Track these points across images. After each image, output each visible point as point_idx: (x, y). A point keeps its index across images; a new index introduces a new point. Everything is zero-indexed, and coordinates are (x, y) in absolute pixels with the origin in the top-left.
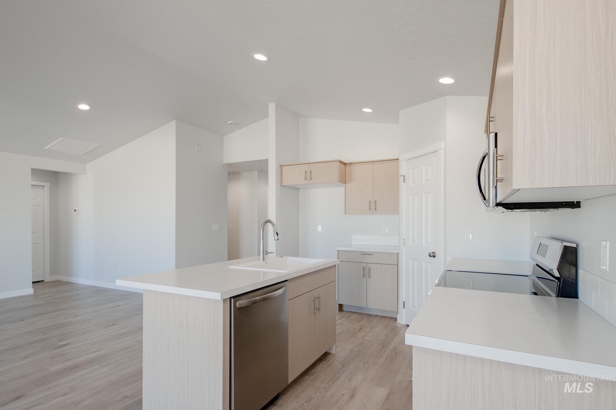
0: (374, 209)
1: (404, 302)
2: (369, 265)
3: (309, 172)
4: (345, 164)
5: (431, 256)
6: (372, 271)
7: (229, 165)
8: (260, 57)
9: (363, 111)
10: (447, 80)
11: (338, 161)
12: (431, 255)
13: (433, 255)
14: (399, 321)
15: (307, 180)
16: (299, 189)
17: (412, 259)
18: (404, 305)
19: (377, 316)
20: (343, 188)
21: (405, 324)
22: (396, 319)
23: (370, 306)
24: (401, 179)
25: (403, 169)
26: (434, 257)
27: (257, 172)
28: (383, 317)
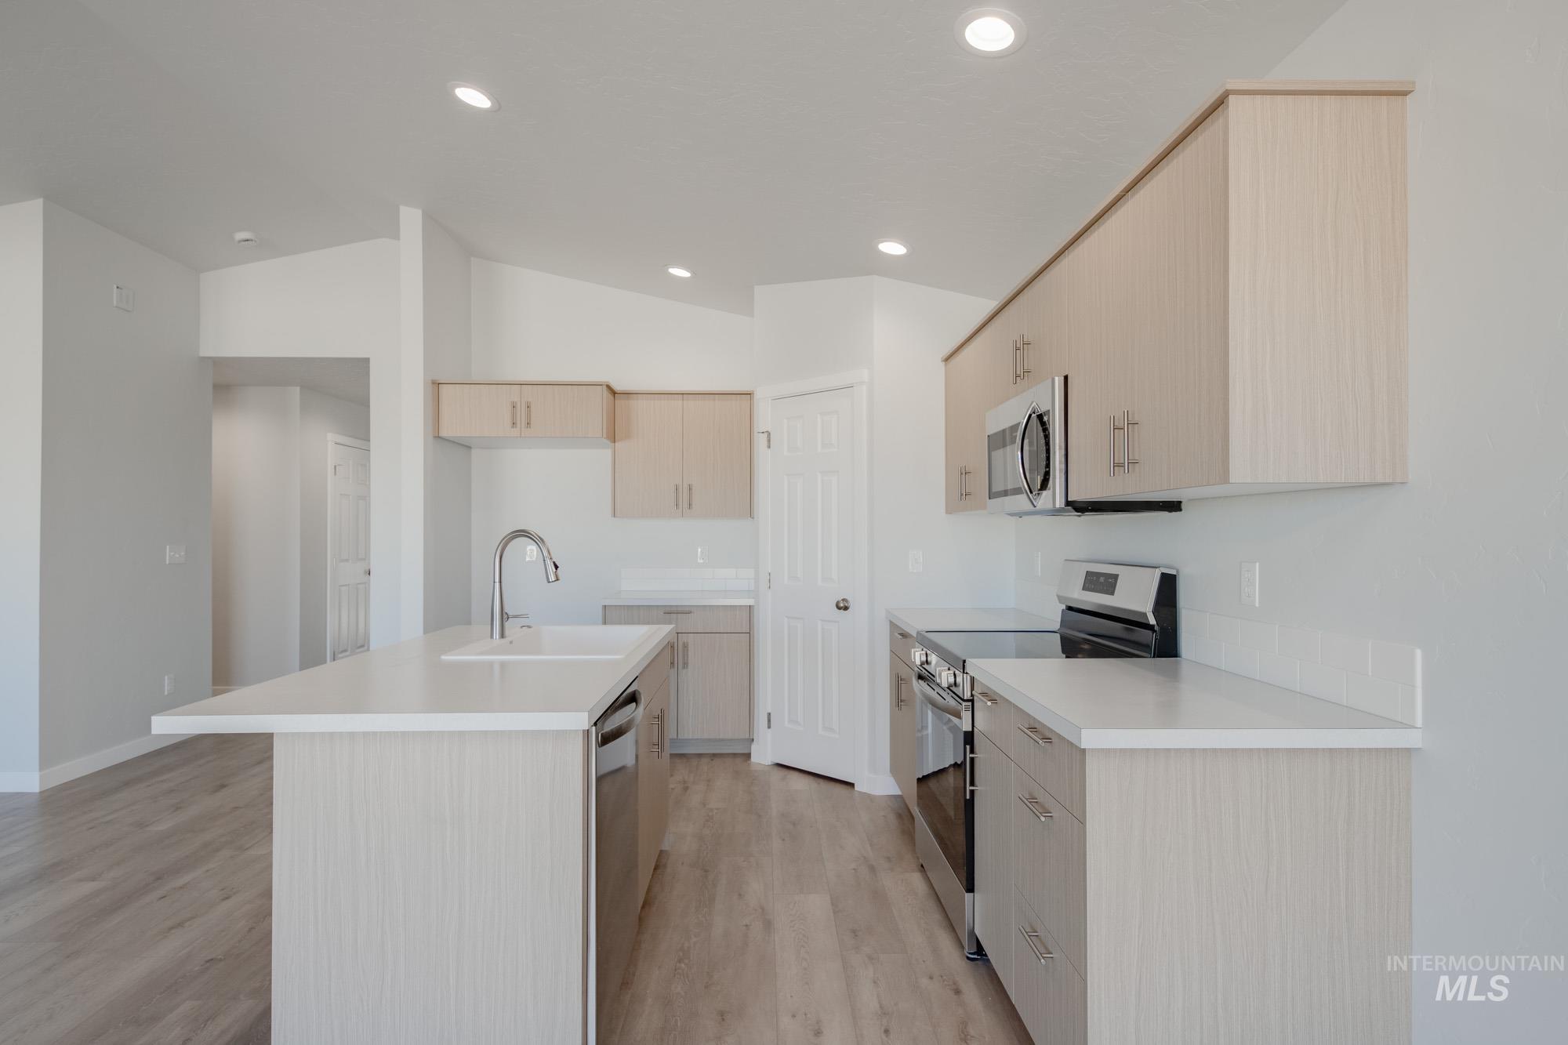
0: (686, 505)
1: (769, 714)
2: (683, 638)
3: (524, 407)
4: (613, 393)
5: (839, 608)
6: (691, 653)
7: (217, 363)
8: (473, 97)
9: (669, 273)
10: (893, 248)
11: (605, 386)
12: (842, 605)
13: (843, 606)
14: (754, 759)
15: (516, 427)
16: (470, 448)
17: (787, 617)
18: (769, 721)
19: (700, 755)
20: (608, 453)
21: (770, 764)
22: (748, 756)
23: (687, 734)
24: (760, 441)
25: (765, 416)
26: (846, 608)
27: (298, 388)
28: (714, 755)
